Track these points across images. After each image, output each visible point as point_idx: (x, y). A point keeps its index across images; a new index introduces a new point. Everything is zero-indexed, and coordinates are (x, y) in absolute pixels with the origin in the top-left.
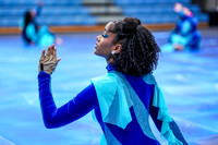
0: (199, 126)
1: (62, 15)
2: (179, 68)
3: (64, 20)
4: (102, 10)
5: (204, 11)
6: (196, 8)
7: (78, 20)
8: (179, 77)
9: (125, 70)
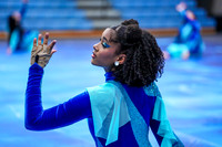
0: (204, 142)
1: (54, 18)
2: (183, 78)
6: (201, 13)
8: (183, 88)
9: (128, 82)
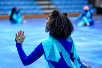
3: (29, 12)
4: (47, 7)
5: (94, 7)
7: (35, 11)
8: (83, 38)
